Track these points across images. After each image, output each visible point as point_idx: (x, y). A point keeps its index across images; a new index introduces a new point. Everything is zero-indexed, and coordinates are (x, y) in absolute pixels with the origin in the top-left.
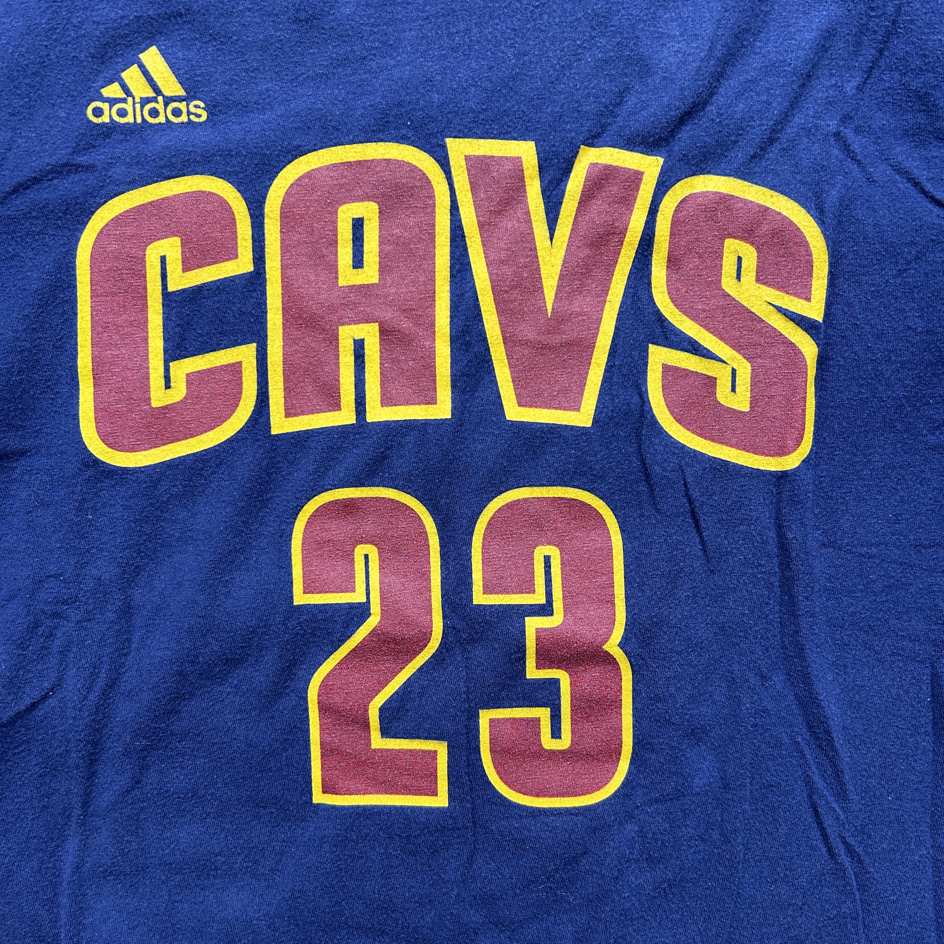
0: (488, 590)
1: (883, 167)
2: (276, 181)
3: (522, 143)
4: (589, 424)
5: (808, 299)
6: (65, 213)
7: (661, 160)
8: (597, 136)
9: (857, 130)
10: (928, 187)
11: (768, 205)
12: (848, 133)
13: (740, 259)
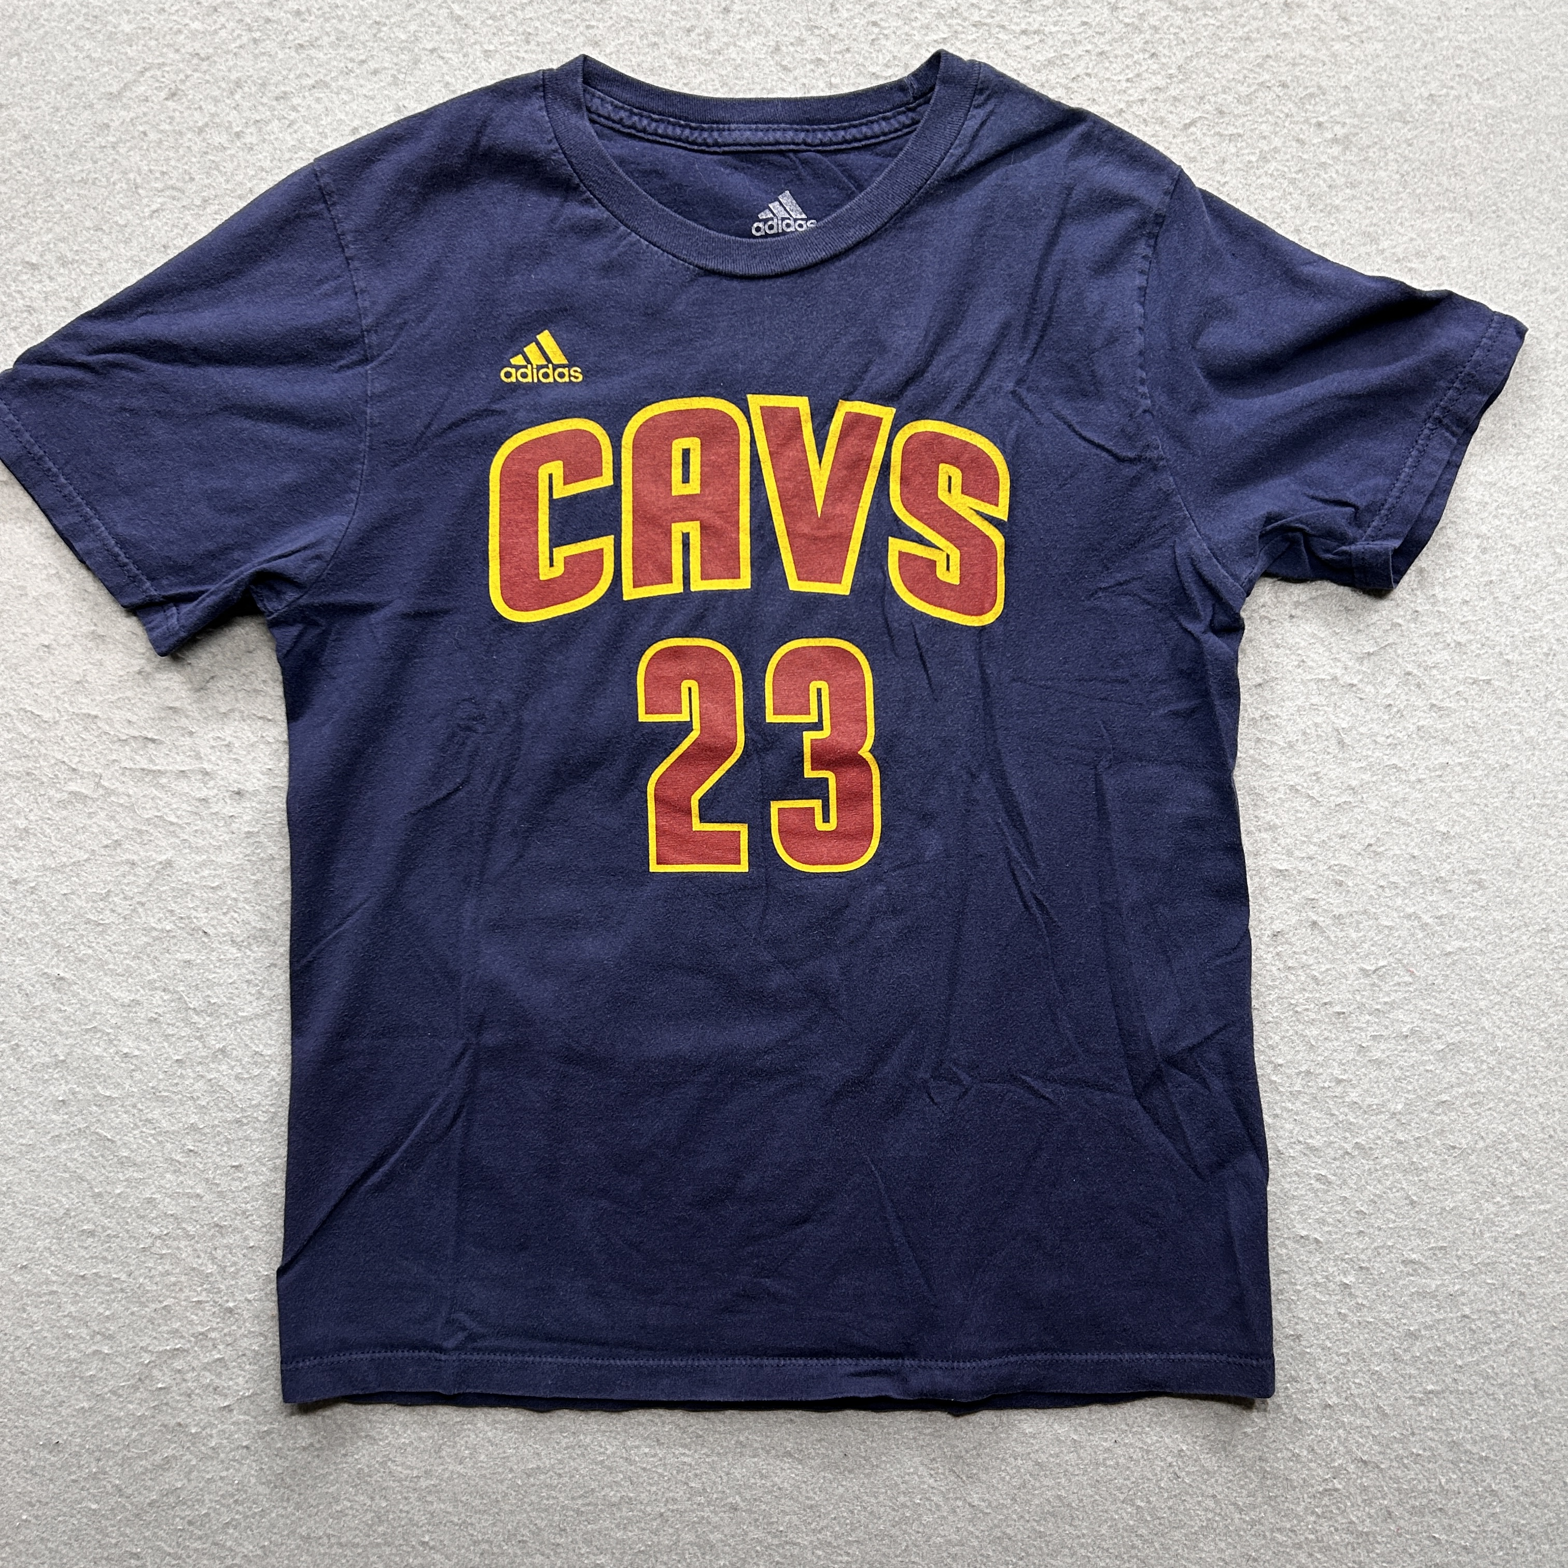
0: (776, 712)
1: (1047, 414)
2: (630, 423)
3: (799, 398)
4: (848, 593)
5: (997, 505)
6: (483, 443)
7: (894, 410)
8: (852, 393)
9: (1029, 389)
10: (1078, 428)
11: (968, 440)
12: (1023, 392)
13: (950, 478)
